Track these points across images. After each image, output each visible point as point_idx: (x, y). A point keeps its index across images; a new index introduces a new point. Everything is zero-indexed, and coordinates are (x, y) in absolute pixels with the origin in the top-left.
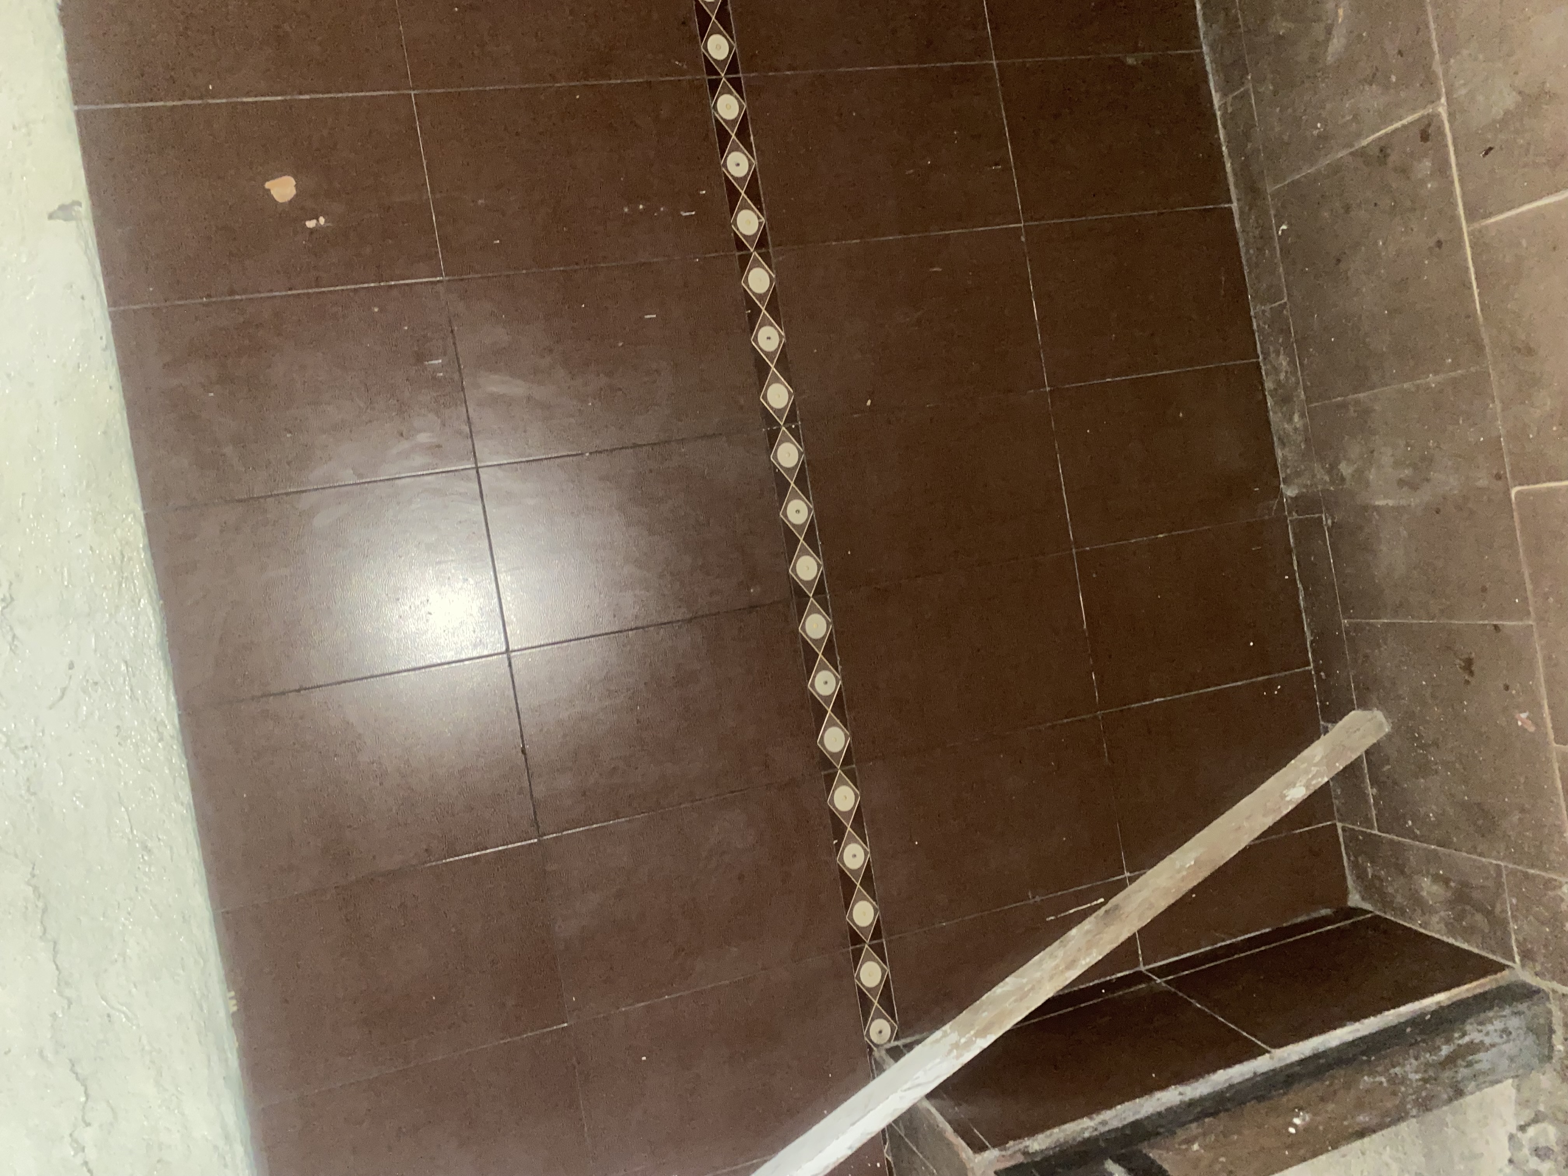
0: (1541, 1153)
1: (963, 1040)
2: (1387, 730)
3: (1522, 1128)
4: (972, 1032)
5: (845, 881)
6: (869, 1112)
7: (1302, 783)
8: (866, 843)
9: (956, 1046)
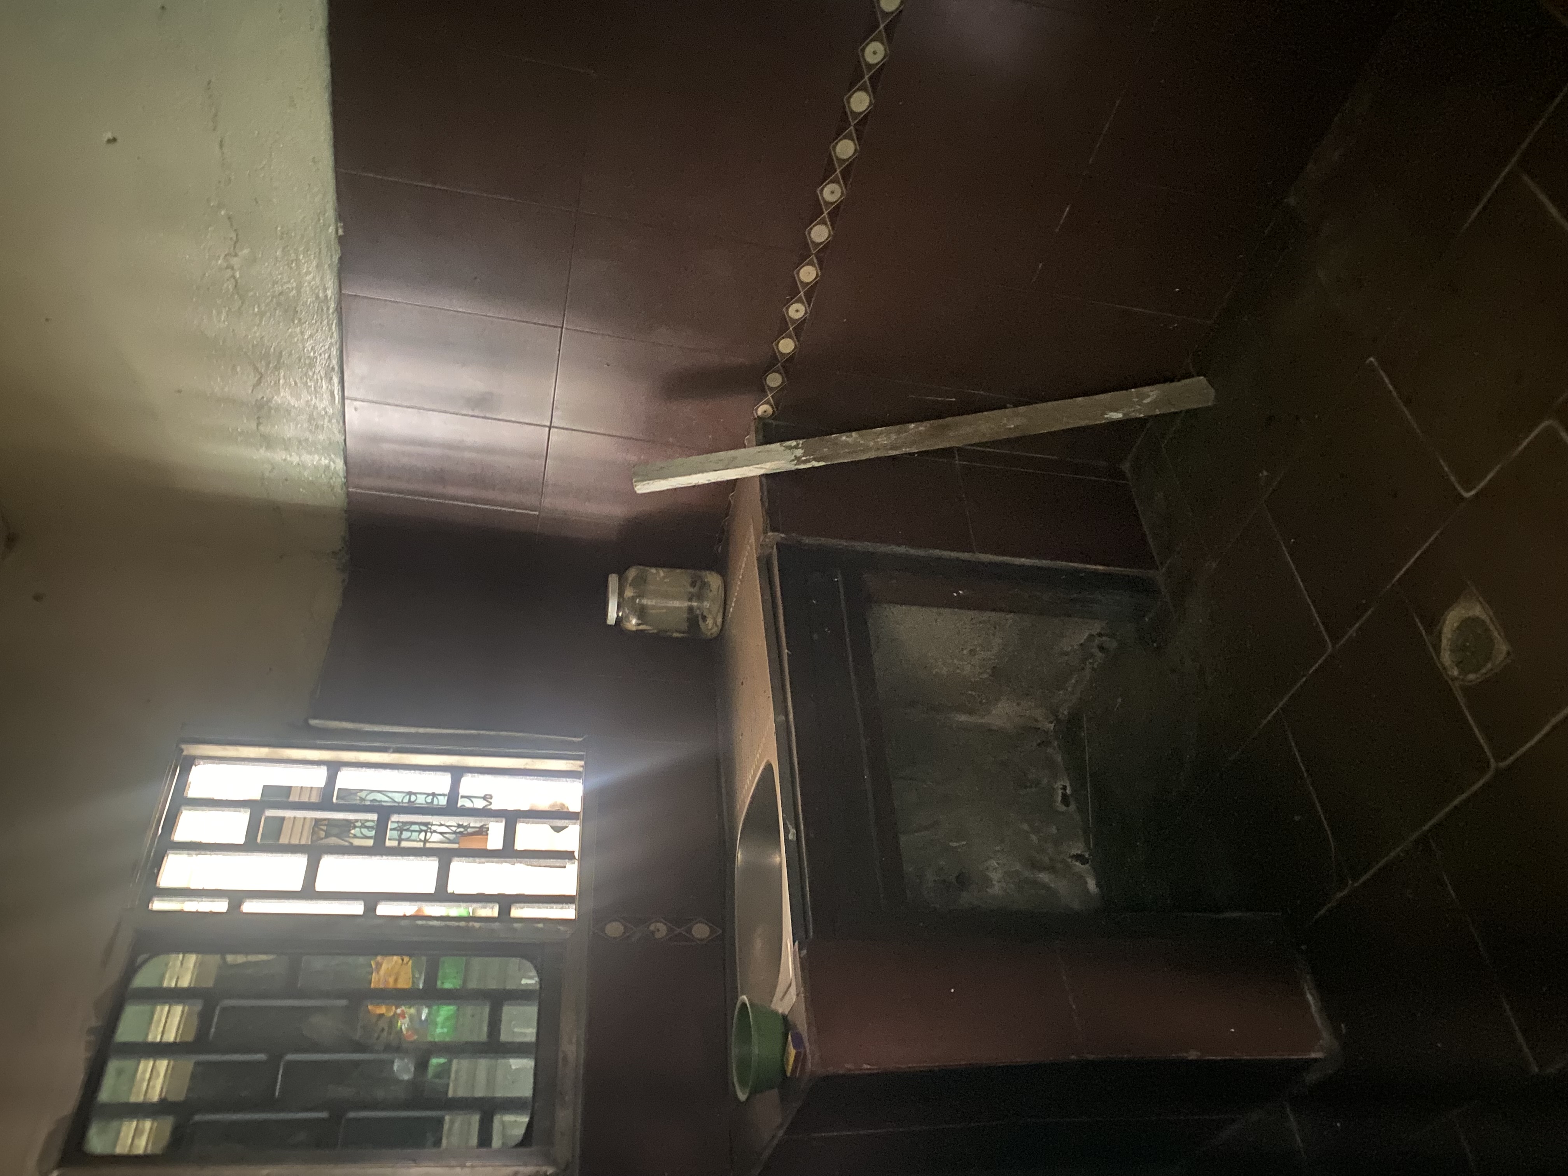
0: (1101, 648)
1: (803, 458)
2: (1210, 404)
3: (1100, 635)
4: (812, 457)
5: (784, 321)
6: (727, 469)
7: (1124, 412)
8: (809, 306)
9: (797, 458)
